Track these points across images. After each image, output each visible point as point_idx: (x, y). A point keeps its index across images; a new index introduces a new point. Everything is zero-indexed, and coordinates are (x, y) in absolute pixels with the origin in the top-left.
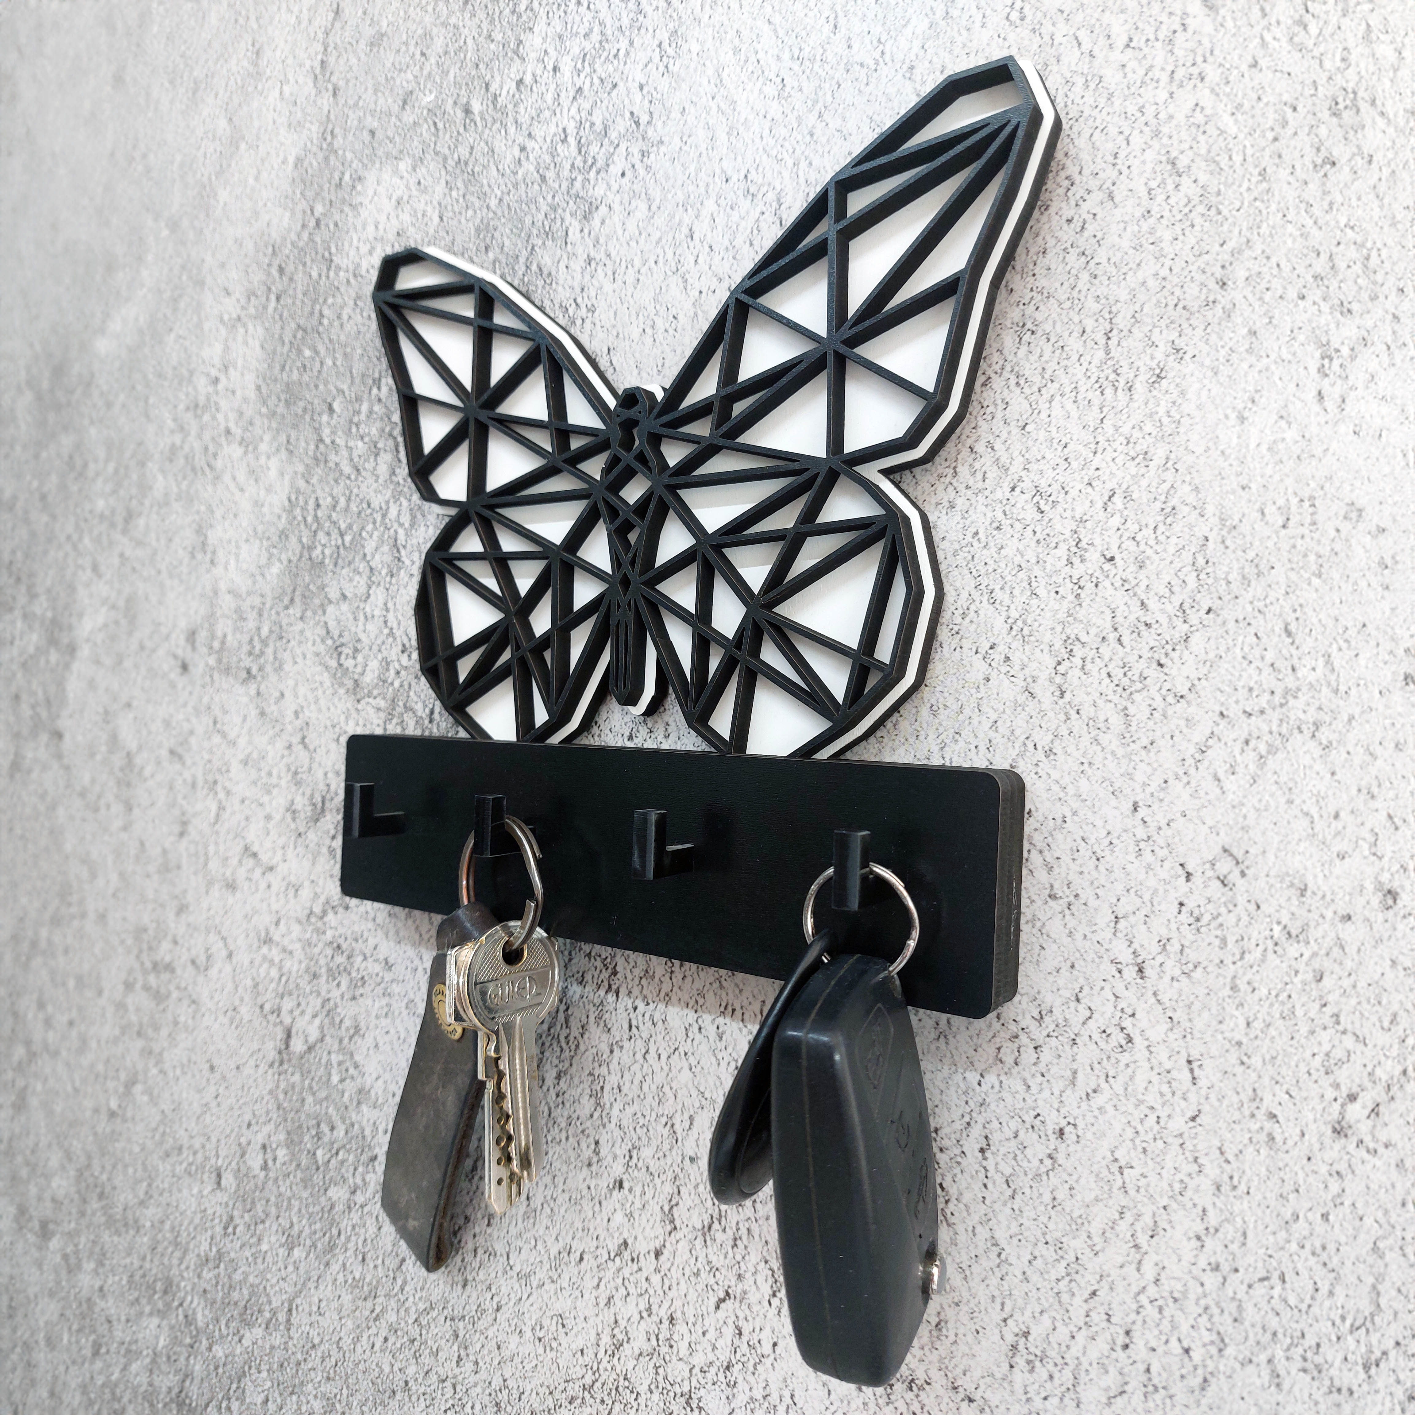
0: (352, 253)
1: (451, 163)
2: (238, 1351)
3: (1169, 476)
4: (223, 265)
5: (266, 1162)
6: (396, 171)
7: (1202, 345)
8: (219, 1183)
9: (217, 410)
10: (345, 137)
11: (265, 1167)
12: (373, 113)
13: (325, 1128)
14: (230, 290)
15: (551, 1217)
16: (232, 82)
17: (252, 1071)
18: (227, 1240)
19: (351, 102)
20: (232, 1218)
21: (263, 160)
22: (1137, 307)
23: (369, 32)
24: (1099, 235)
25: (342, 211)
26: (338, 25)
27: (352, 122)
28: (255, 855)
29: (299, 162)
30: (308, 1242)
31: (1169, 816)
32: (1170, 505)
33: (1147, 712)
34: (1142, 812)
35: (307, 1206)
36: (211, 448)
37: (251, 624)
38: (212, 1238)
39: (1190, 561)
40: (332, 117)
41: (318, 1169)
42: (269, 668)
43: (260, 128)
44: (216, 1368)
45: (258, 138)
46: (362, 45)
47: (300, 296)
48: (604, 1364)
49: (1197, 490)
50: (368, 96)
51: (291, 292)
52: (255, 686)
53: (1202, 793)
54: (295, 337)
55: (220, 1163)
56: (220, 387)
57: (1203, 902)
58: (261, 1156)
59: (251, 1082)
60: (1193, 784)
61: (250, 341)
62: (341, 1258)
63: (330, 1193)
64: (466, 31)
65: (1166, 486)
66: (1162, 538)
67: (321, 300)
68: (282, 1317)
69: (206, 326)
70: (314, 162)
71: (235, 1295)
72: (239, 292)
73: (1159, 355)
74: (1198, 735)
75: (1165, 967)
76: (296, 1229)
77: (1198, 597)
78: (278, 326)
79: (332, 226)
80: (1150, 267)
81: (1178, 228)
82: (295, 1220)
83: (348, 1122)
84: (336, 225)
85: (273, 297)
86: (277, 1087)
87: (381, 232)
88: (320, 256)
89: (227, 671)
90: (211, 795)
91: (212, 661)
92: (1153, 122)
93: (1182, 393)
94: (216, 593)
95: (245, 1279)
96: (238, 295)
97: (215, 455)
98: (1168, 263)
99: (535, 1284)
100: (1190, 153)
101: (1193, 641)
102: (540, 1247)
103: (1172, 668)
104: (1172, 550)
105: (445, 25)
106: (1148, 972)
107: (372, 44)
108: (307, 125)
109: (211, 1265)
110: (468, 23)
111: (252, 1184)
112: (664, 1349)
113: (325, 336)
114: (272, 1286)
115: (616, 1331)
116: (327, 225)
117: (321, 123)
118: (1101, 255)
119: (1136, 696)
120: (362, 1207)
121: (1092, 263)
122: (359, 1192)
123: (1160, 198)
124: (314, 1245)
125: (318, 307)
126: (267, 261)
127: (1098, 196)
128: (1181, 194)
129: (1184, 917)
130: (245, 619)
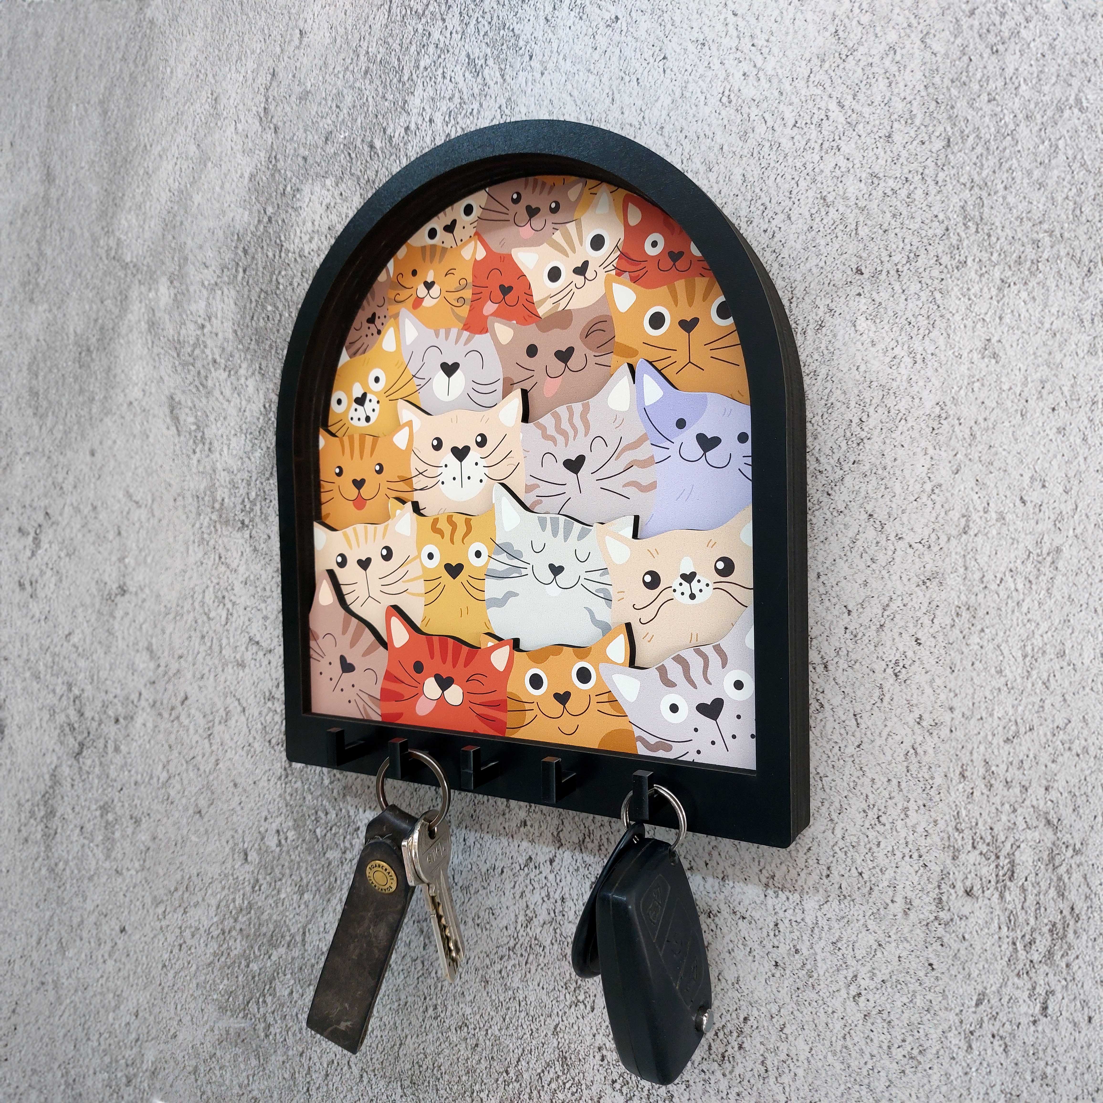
0: (297, 241)
1: (363, 181)
2: (269, 964)
3: (829, 385)
4: (201, 247)
5: (280, 841)
6: (324, 186)
7: (844, 307)
8: (246, 859)
9: (205, 347)
10: (285, 161)
11: (279, 844)
12: (304, 145)
13: (321, 814)
14: (208, 264)
15: (480, 849)
16: (197, 119)
17: (266, 784)
18: (255, 895)
19: (288, 137)
20: (257, 881)
21: (226, 176)
22: (807, 284)
23: (298, 90)
24: (783, 241)
25: (287, 212)
26: (275, 84)
27: (290, 151)
28: (258, 643)
29: (252, 177)
30: (314, 889)
31: (838, 579)
32: (830, 402)
33: (823, 521)
34: (823, 578)
35: (311, 866)
36: (203, 373)
37: (243, 491)
38: (244, 895)
39: (843, 434)
40: (275, 147)
41: (318, 841)
42: (257, 520)
43: (222, 152)
44: (253, 977)
45: (221, 160)
46: (293, 98)
47: (261, 269)
48: (521, 932)
49: (845, 393)
50: (301, 134)
51: (254, 266)
52: (248, 532)
53: (854, 566)
54: (259, 297)
55: (246, 845)
56: (206, 330)
57: (858, 626)
58: (276, 837)
59: (265, 790)
60: (850, 561)
61: (226, 299)
62: (338, 895)
63: (327, 855)
64: (367, 92)
65: (827, 391)
66: (826, 421)
67: (276, 272)
68: (299, 938)
69: (192, 289)
70: (264, 178)
71: (264, 929)
72: (214, 265)
73: (821, 313)
74: (851, 533)
75: (839, 664)
76: (305, 881)
77: (848, 455)
78: (246, 289)
79: (280, 222)
80: (813, 261)
81: (828, 238)
82: (303, 875)
83: (337, 808)
84: (283, 221)
85: (241, 270)
86: (285, 792)
87: (317, 227)
88: (273, 242)
89: (227, 522)
90: (221, 606)
91: (214, 517)
92: (812, 173)
93: (835, 336)
94: (214, 471)
95: (270, 918)
96: (214, 268)
97: (206, 377)
98: (824, 259)
99: (472, 892)
100: (834, 193)
101: (846, 479)
102: (474, 868)
103: (836, 496)
104: (832, 428)
105: (353, 87)
106: (830, 667)
107: (300, 98)
108: (257, 152)
109: (244, 912)
110: (368, 87)
111: (270, 857)
112: (559, 918)
113: (281, 296)
114: (290, 920)
115: (528, 912)
116: (277, 221)
117: (267, 151)
118: (785, 253)
119: (816, 513)
120: (351, 861)
121: (780, 257)
122: (348, 852)
123: (818, 220)
124: (318, 890)
125: (274, 277)
126: (234, 245)
127: (781, 217)
128: (830, 218)
129: (848, 636)
130: (237, 488)
